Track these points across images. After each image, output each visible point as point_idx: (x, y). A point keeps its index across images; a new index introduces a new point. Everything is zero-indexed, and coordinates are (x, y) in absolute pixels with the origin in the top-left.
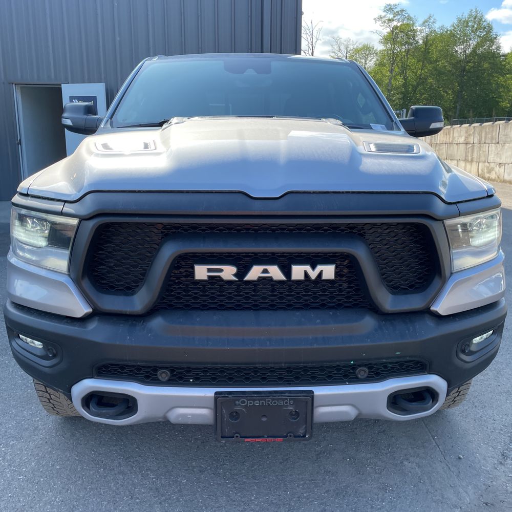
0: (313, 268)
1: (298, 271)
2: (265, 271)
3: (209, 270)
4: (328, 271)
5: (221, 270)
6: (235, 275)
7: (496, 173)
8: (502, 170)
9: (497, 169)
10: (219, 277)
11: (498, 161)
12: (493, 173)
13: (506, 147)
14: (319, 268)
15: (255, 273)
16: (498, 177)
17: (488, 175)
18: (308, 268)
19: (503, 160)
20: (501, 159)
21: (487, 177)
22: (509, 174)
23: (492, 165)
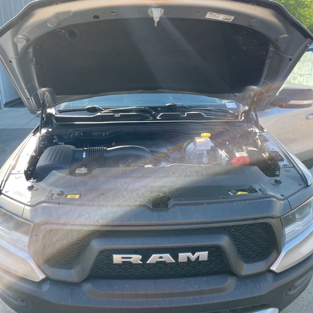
0: (193, 254)
1: (183, 257)
2: (161, 257)
3: (123, 258)
4: (203, 255)
5: (131, 258)
6: (140, 260)
7: (298, 80)
8: (302, 79)
9: (299, 78)
10: (130, 262)
11: (300, 72)
12: (296, 80)
13: (305, 64)
14: (197, 254)
15: (154, 258)
16: (300, 83)
17: (293, 81)
18: (190, 254)
19: (303, 72)
20: (301, 71)
21: (292, 83)
22: (306, 82)
23: (296, 75)
